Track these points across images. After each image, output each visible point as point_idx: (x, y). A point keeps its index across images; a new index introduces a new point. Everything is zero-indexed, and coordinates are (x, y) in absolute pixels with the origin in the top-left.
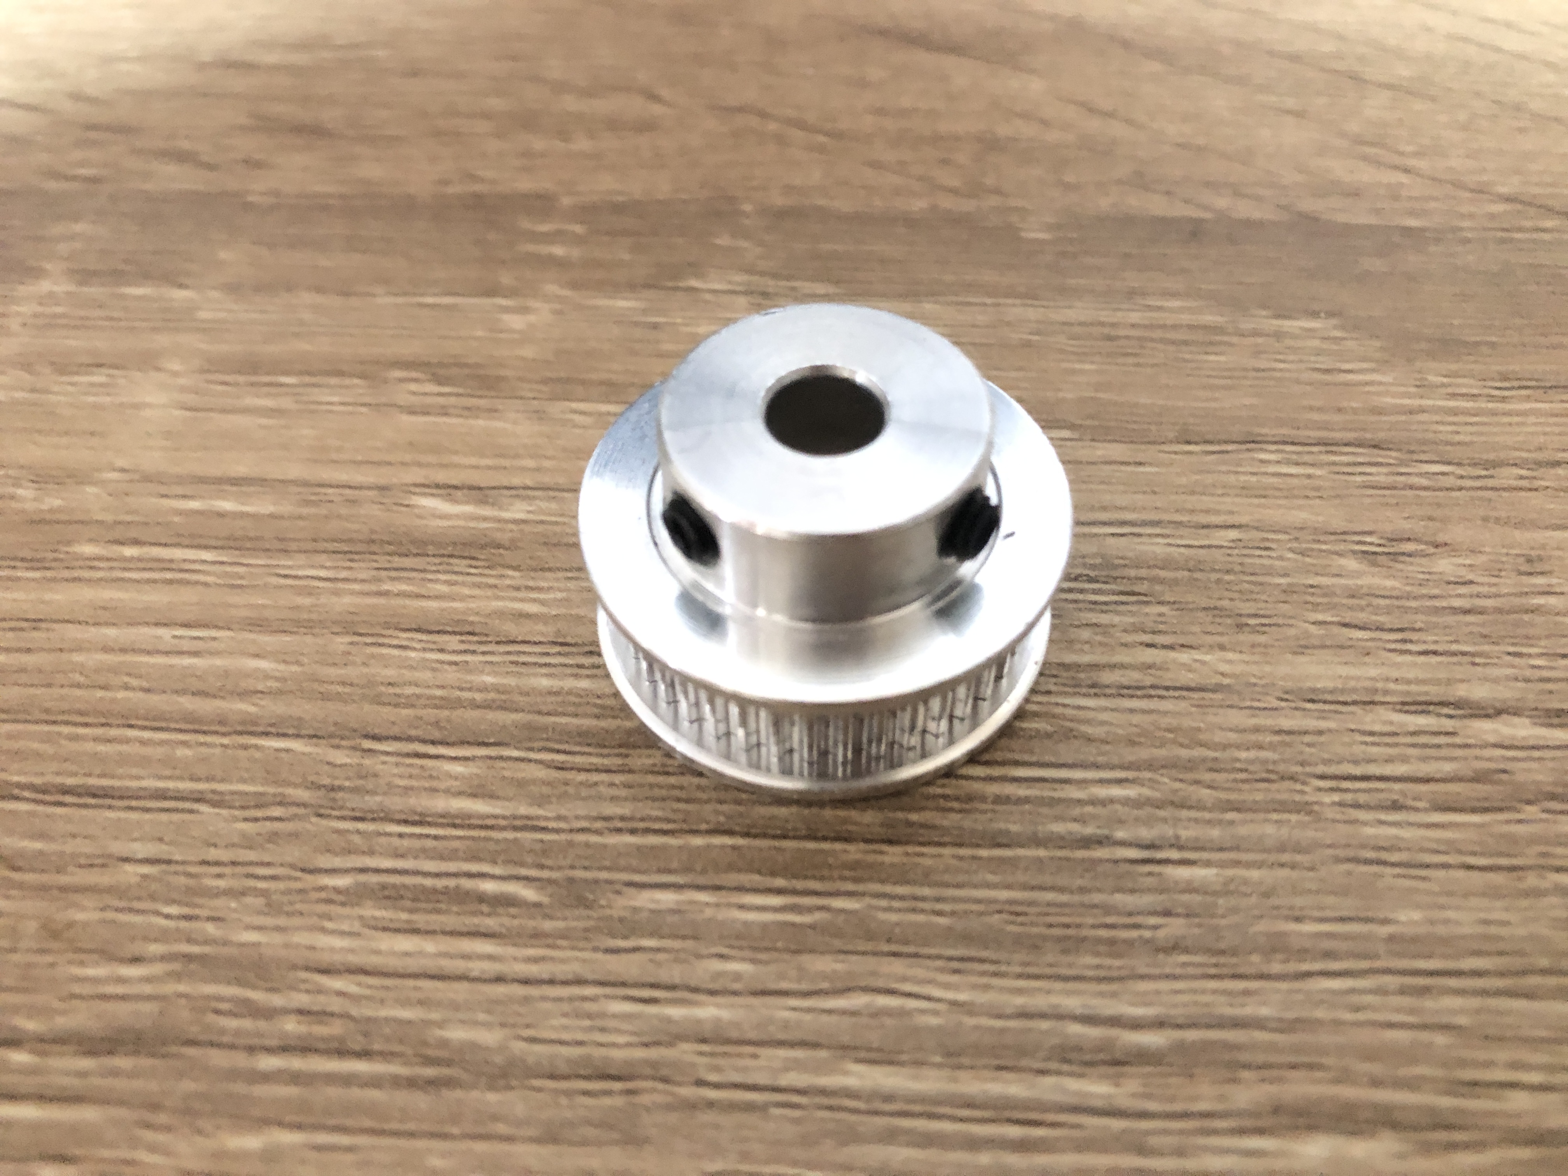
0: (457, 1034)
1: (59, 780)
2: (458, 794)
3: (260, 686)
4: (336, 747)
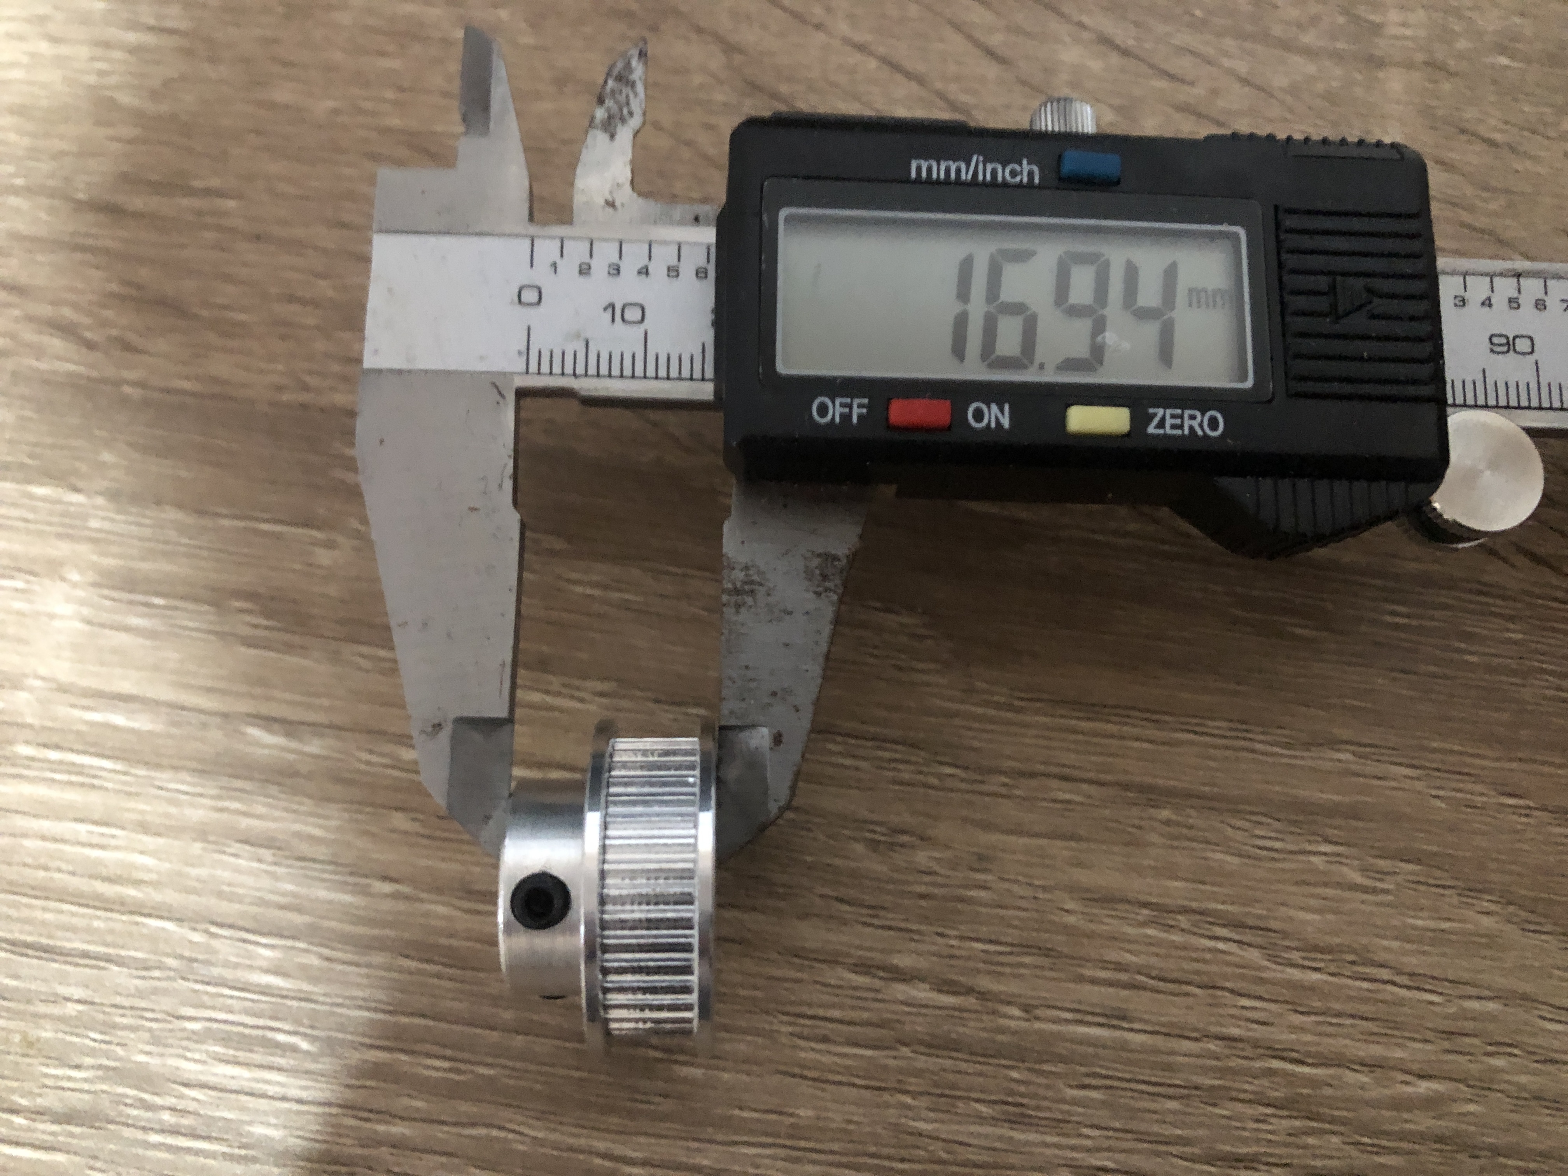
0: (259, 1130)
2: (267, 971)
3: (146, 877)
4: (194, 929)
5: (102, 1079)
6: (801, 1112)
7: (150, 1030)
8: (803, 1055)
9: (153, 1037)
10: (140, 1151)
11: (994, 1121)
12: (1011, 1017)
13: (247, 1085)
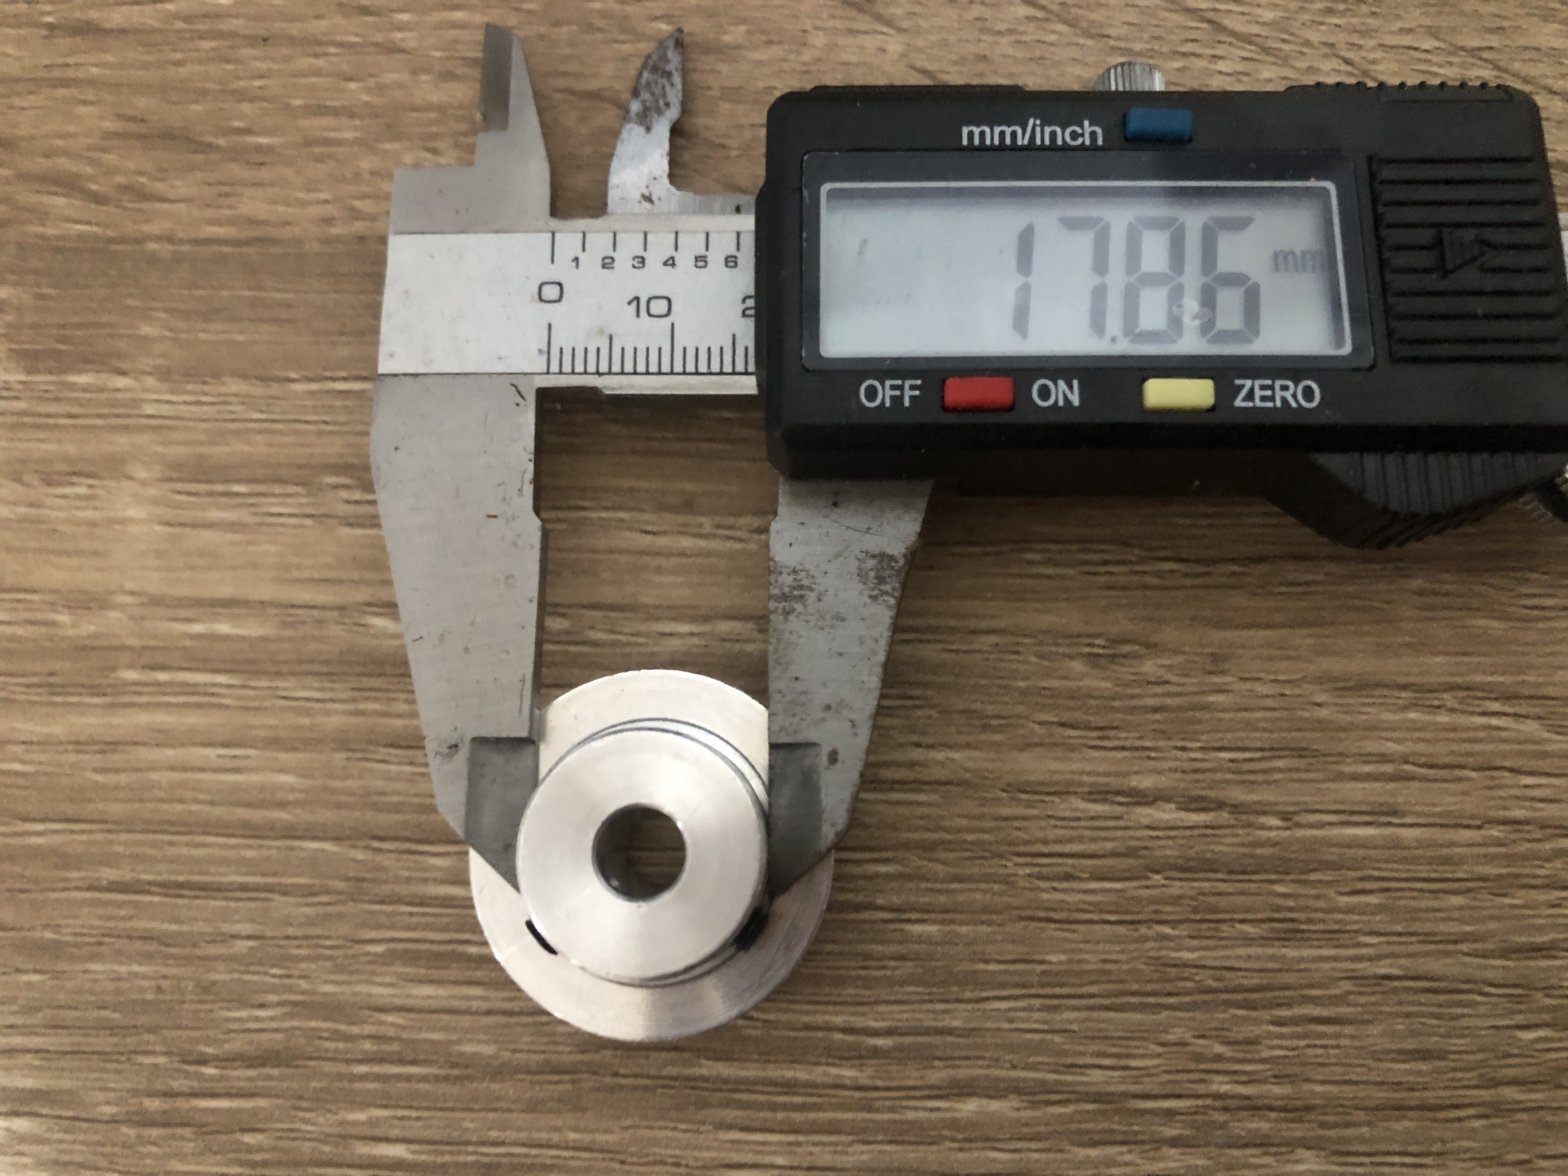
0: (468, 1048)
1: (173, 878)
2: (443, 882)
3: (291, 797)
4: (354, 847)
5: (291, 1016)
6: (1053, 958)
7: (331, 958)
8: (1045, 896)
9: (336, 966)
10: (346, 1085)
11: (1264, 940)
12: (1270, 828)
13: (444, 1004)
